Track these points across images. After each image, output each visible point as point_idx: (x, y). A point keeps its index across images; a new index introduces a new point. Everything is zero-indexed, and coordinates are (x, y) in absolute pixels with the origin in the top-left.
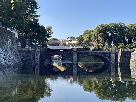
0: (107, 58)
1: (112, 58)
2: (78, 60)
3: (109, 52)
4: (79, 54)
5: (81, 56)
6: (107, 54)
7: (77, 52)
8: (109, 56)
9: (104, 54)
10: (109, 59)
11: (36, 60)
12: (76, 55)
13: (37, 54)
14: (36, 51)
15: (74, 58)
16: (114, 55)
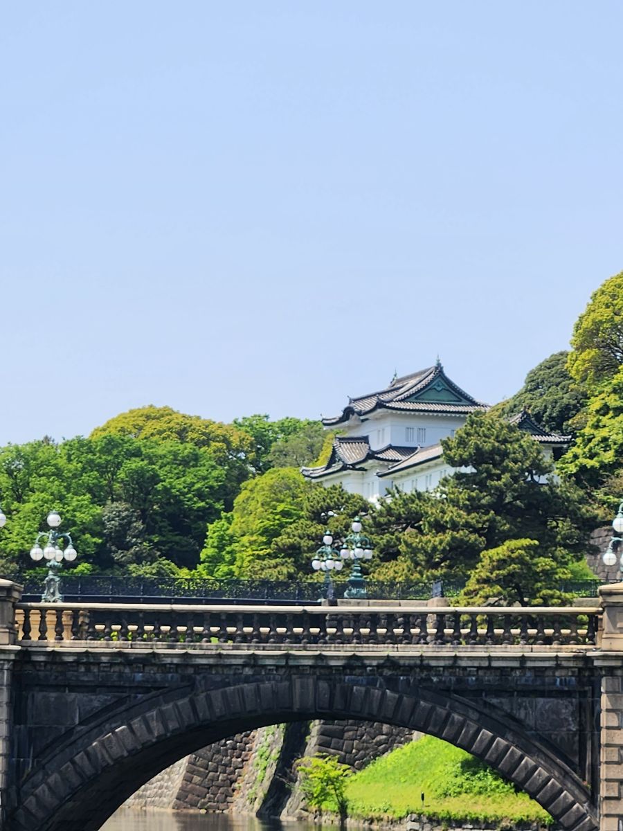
2: (30, 802)
3: (568, 668)
4: (39, 696)
5: (81, 723)
6: (541, 701)
7: (10, 651)
8: (580, 724)
9: (494, 701)
10: (573, 795)
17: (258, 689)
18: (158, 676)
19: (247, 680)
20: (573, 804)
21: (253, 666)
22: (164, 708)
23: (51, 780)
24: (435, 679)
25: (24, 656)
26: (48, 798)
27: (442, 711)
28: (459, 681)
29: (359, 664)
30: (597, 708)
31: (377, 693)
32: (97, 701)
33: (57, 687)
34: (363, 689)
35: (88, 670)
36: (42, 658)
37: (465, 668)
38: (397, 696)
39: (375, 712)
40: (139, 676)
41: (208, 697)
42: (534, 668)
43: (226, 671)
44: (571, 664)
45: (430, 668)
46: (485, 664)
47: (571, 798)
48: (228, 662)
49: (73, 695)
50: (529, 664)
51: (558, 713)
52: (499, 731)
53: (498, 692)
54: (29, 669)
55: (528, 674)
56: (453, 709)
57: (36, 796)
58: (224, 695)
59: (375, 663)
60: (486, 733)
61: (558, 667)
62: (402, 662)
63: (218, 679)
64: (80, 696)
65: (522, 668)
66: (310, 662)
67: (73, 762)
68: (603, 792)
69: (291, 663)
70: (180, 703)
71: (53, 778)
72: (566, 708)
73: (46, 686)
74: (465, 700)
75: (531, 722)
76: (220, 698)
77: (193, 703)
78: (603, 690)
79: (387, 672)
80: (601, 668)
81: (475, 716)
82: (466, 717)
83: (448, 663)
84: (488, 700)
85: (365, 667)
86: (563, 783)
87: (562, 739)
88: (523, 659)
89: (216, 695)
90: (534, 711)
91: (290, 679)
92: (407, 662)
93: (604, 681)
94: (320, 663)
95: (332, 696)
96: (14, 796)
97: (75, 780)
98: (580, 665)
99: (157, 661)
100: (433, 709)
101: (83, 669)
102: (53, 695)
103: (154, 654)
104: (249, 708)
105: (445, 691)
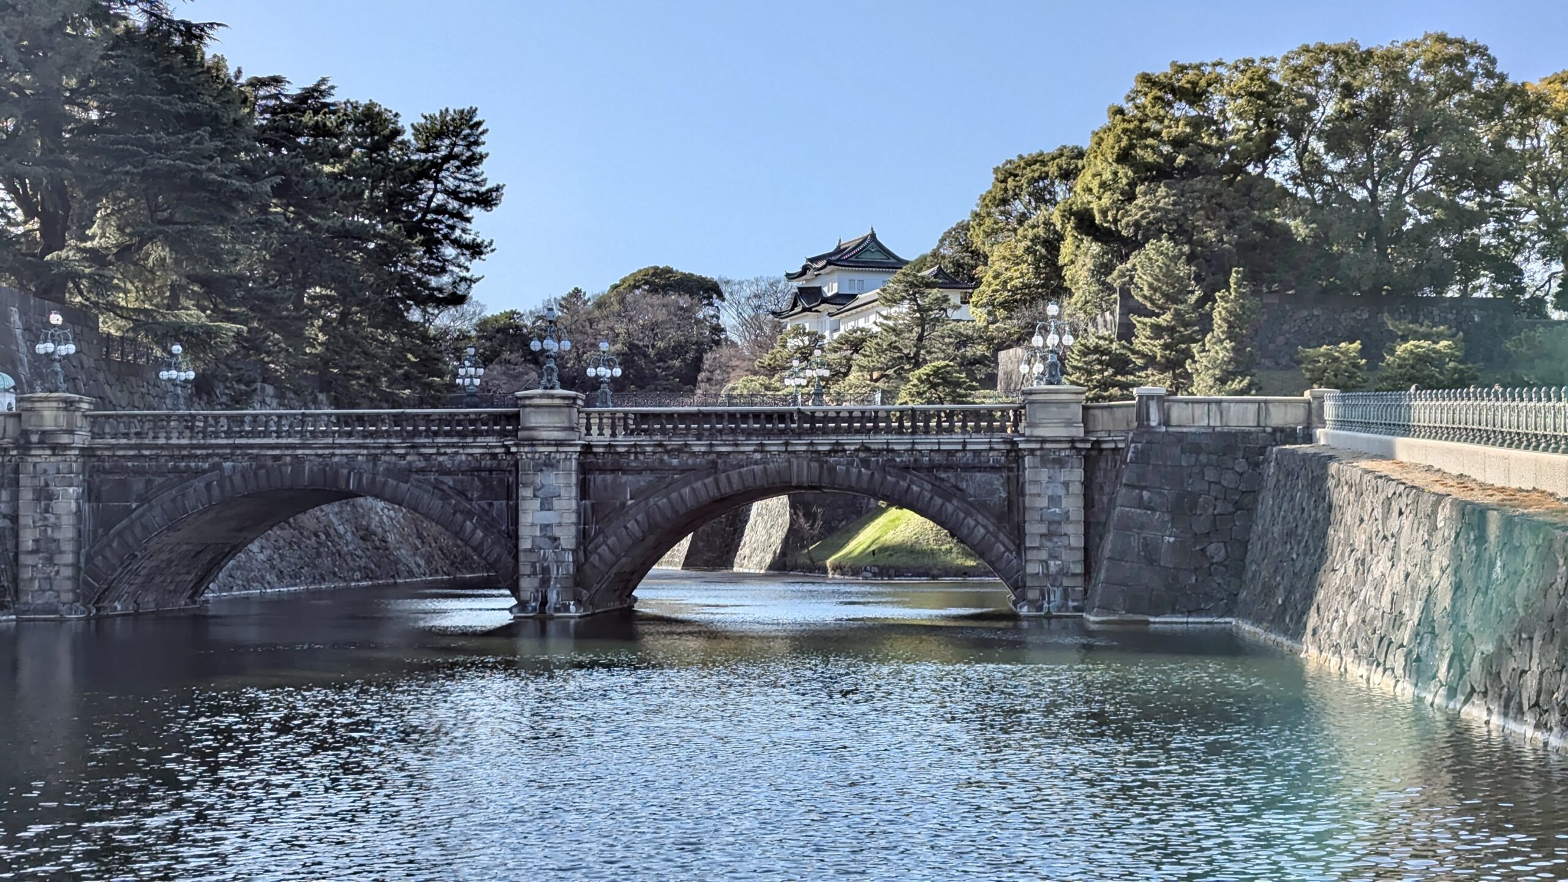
0: (977, 529)
1: (1034, 529)
3: (999, 450)
4: (599, 478)
5: (631, 498)
6: (978, 475)
7: (576, 445)
8: (1009, 493)
10: (1004, 546)
11: (36, 566)
12: (562, 493)
13: (47, 485)
14: (35, 438)
15: (538, 534)
16: (1066, 484)
17: (765, 468)
18: (690, 461)
19: (756, 463)
20: (1003, 553)
21: (762, 452)
22: (695, 485)
23: (609, 542)
24: (898, 460)
25: (588, 448)
26: (608, 555)
27: (904, 484)
28: (916, 460)
29: (840, 448)
30: (1021, 480)
31: (854, 470)
32: (644, 481)
33: (613, 471)
34: (844, 468)
35: (636, 458)
36: (601, 450)
37: (920, 451)
38: (869, 472)
39: (853, 485)
40: (675, 462)
41: (728, 477)
42: (974, 451)
43: (740, 457)
44: (1002, 447)
45: (893, 451)
46: (936, 447)
47: (1002, 549)
48: (742, 449)
49: (624, 478)
50: (969, 447)
51: (991, 484)
52: (947, 497)
53: (948, 468)
54: (591, 458)
55: (969, 454)
56: (912, 482)
57: (599, 554)
58: (740, 474)
59: (852, 448)
60: (938, 501)
61: (991, 449)
62: (873, 447)
63: (735, 462)
64: (630, 477)
65: (964, 450)
66: (804, 448)
67: (626, 528)
68: (1028, 544)
69: (789, 449)
70: (707, 481)
71: (612, 540)
72: (997, 481)
73: (602, 470)
74: (922, 475)
75: (972, 492)
76: (736, 476)
77: (716, 481)
78: (1027, 466)
79: (862, 455)
80: (1024, 450)
81: (928, 487)
82: (922, 488)
83: (909, 447)
84: (938, 474)
85: (844, 451)
86: (996, 537)
87: (995, 504)
88: (965, 443)
89: (734, 475)
90: (974, 482)
91: (789, 461)
92: (877, 447)
93: (1026, 459)
94: (811, 449)
95: (821, 473)
96: (581, 553)
97: (629, 542)
98: (1008, 447)
99: (687, 449)
100: (898, 482)
101: (632, 457)
102: (609, 477)
103: (686, 445)
104: (758, 483)
105: (906, 468)
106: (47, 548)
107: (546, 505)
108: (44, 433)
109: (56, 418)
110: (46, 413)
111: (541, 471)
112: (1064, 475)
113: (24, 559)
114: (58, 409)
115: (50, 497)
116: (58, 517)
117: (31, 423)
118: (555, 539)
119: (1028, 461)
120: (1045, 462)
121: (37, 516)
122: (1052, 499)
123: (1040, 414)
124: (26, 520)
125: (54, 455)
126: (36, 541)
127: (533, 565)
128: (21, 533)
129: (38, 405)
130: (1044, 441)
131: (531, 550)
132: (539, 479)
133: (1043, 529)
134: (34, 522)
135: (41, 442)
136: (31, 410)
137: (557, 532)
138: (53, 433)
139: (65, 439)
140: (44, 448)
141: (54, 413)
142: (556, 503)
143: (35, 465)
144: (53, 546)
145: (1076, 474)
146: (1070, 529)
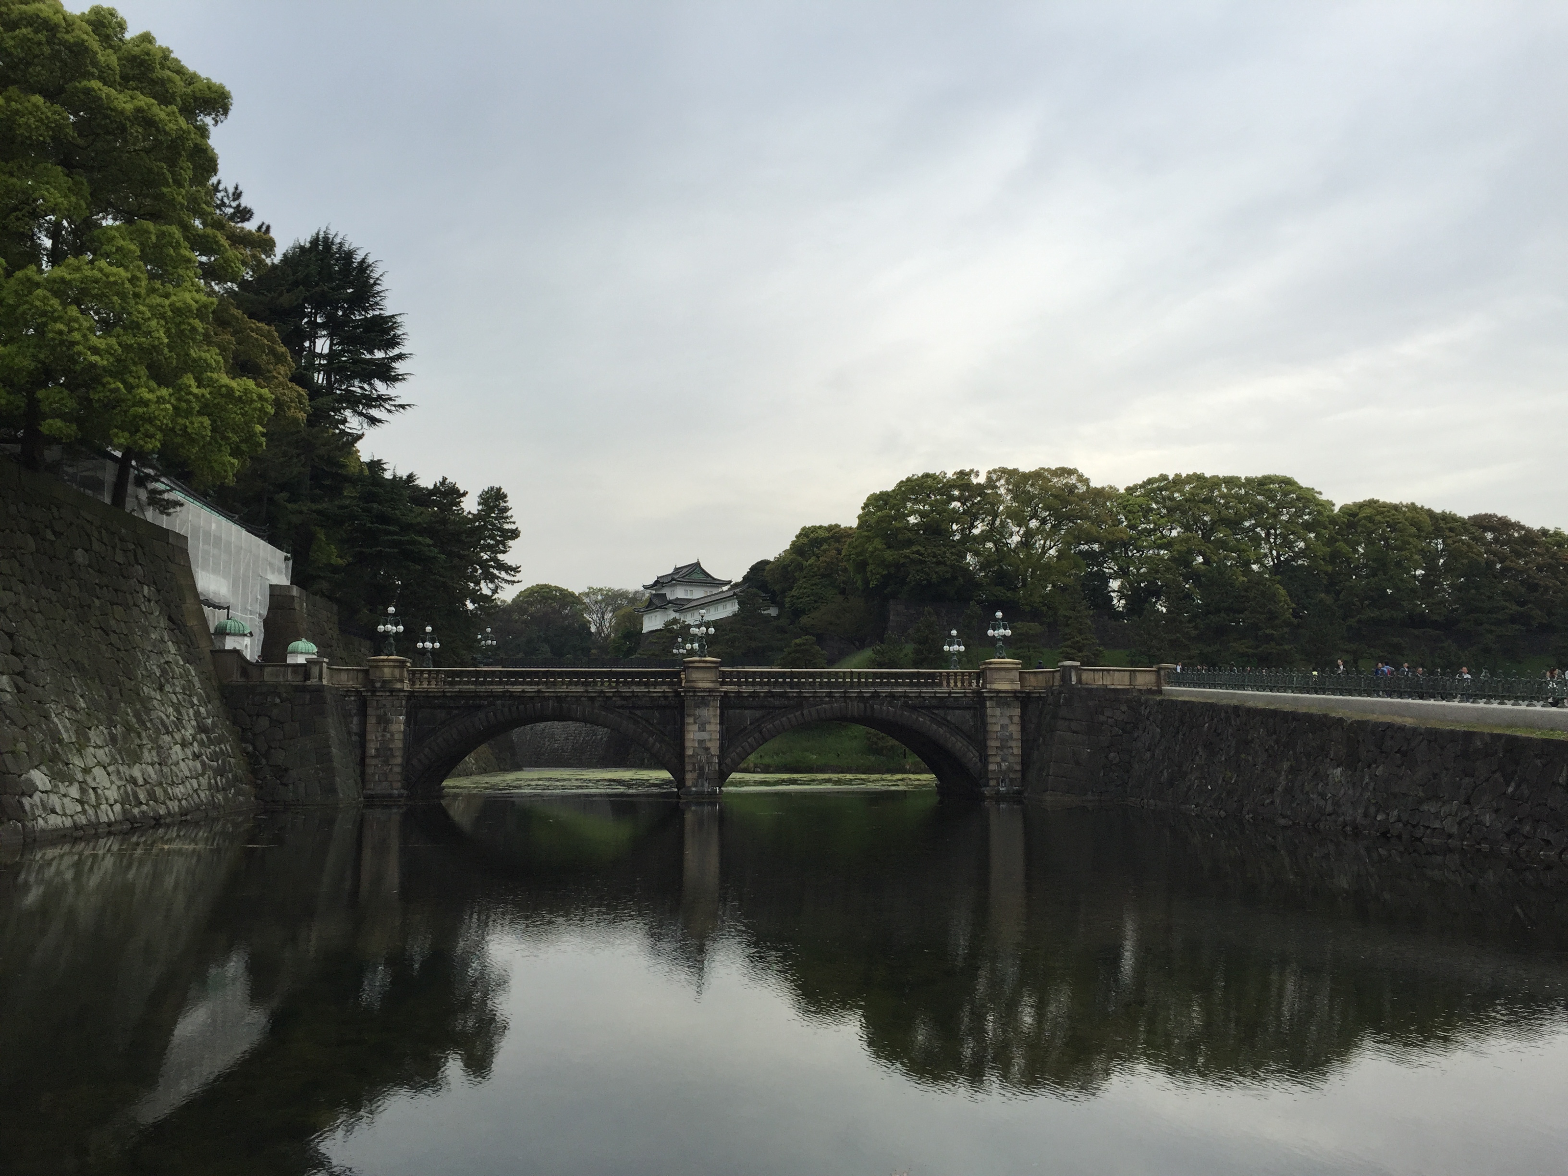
0: (957, 744)
1: (993, 743)
2: (728, 761)
3: (969, 697)
4: (731, 712)
5: (750, 724)
6: (957, 712)
7: (721, 692)
8: (977, 722)
9: (936, 712)
11: (376, 766)
12: (712, 720)
13: (386, 714)
14: (378, 685)
15: (697, 745)
16: (1011, 717)
17: (832, 707)
18: (786, 702)
19: (826, 703)
20: (972, 758)
21: (829, 697)
22: (789, 716)
23: (738, 750)
24: (910, 702)
25: (725, 694)
26: (737, 759)
27: (914, 717)
28: (920, 703)
29: (877, 695)
30: (984, 715)
31: (885, 708)
32: (758, 714)
33: (739, 708)
34: (879, 707)
35: (755, 700)
36: (733, 695)
37: (924, 697)
38: (894, 710)
39: (884, 717)
40: (777, 702)
41: (809, 712)
42: (954, 697)
43: (817, 699)
44: (971, 695)
45: (908, 697)
46: (933, 695)
47: (972, 755)
48: (818, 695)
49: (747, 712)
50: (952, 695)
51: (965, 717)
53: (938, 708)
54: (727, 700)
55: (952, 699)
56: (918, 715)
57: (731, 758)
58: (817, 711)
59: (883, 695)
60: (935, 727)
61: (965, 696)
62: (897, 695)
64: (750, 712)
65: (950, 696)
66: (856, 695)
67: (748, 742)
68: (989, 753)
69: (847, 695)
70: (797, 714)
73: (734, 707)
75: (953, 722)
78: (988, 706)
79: (889, 699)
80: (987, 697)
83: (917, 694)
85: (879, 696)
88: (950, 693)
90: (954, 716)
91: (846, 702)
92: (899, 694)
93: (987, 702)
94: (860, 695)
96: (721, 757)
98: (975, 695)
99: (784, 695)
101: (752, 699)
102: (738, 711)
103: (786, 692)
105: (914, 708)
106: (385, 753)
107: (702, 728)
108: (384, 682)
109: (392, 673)
110: (386, 670)
111: (699, 707)
112: (1008, 712)
113: (368, 761)
114: (394, 667)
115: (388, 722)
116: (392, 735)
117: (374, 675)
118: (707, 749)
119: (988, 704)
120: (998, 705)
121: (378, 735)
122: (1002, 726)
123: (996, 675)
124: (371, 736)
125: (392, 695)
126: (377, 749)
127: (694, 764)
128: (368, 745)
129: (381, 664)
130: (999, 692)
131: (692, 756)
132: (697, 712)
133: (999, 745)
134: (376, 738)
135: (382, 687)
136: (377, 667)
137: (708, 744)
138: (390, 681)
139: (398, 686)
140: (385, 691)
141: (391, 669)
142: (708, 727)
143: (377, 701)
144: (389, 753)
145: (1017, 712)
146: (1013, 744)
